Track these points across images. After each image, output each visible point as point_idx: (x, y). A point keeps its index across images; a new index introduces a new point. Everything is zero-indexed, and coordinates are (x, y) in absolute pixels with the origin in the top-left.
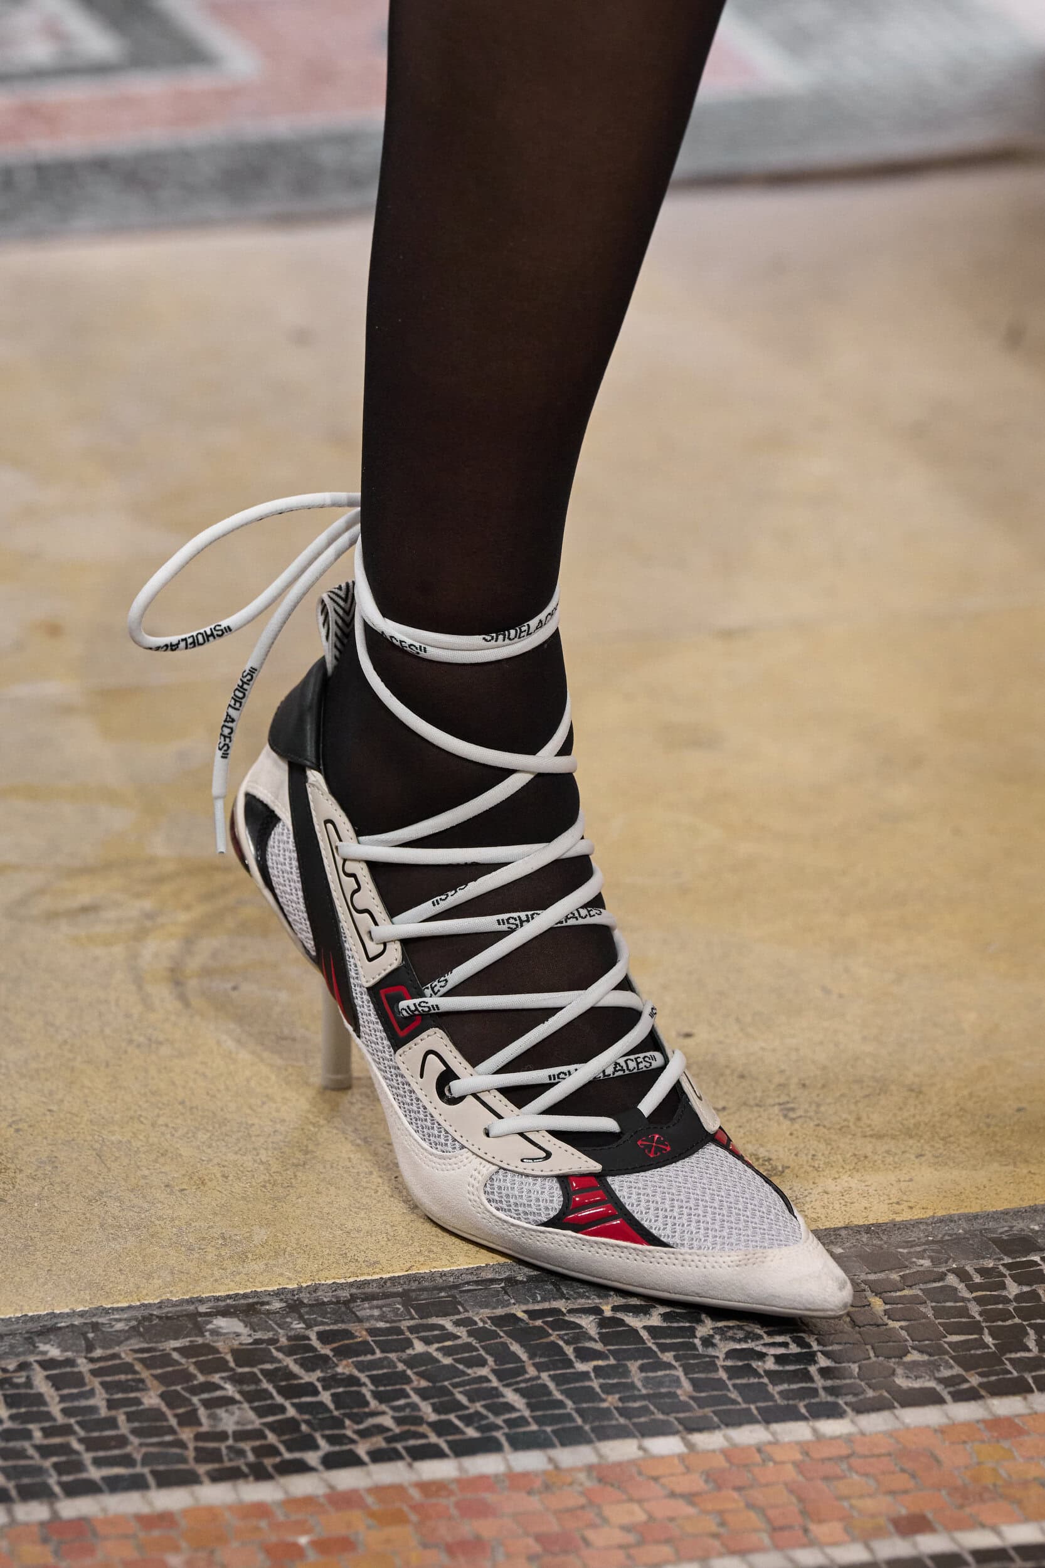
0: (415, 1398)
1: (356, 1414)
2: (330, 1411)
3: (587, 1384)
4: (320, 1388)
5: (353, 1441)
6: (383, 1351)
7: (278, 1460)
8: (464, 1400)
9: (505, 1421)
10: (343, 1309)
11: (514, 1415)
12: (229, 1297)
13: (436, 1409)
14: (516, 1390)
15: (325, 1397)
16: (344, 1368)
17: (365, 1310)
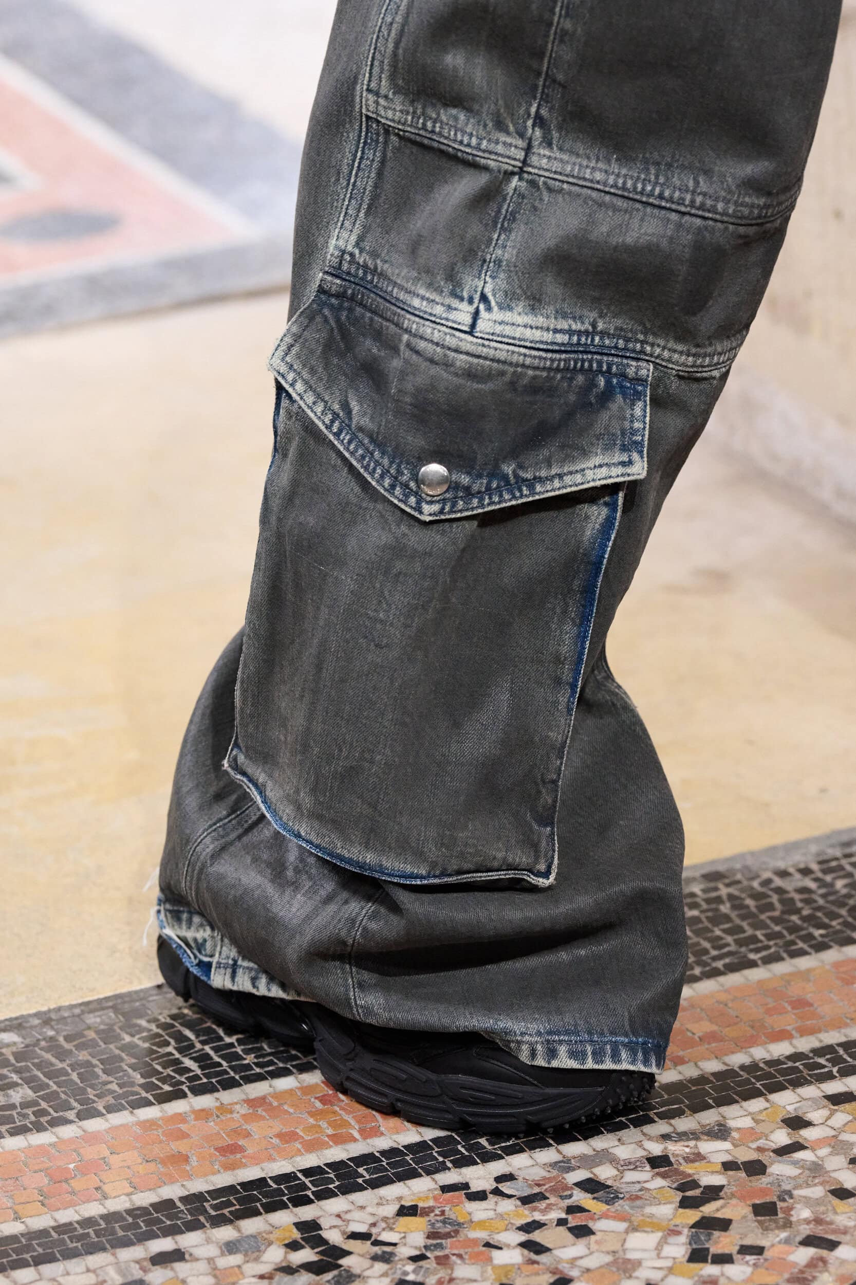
0: (130, 1071)
1: (94, 1084)
2: (77, 1084)
3: (234, 1050)
4: (70, 1071)
5: (94, 1102)
6: (105, 1043)
7: (50, 1117)
8: (159, 1068)
9: (186, 1078)
10: (77, 1019)
11: (191, 1074)
12: (6, 1020)
13: (142, 1076)
14: (191, 1058)
15: (74, 1076)
16: (83, 1056)
17: (92, 1019)
